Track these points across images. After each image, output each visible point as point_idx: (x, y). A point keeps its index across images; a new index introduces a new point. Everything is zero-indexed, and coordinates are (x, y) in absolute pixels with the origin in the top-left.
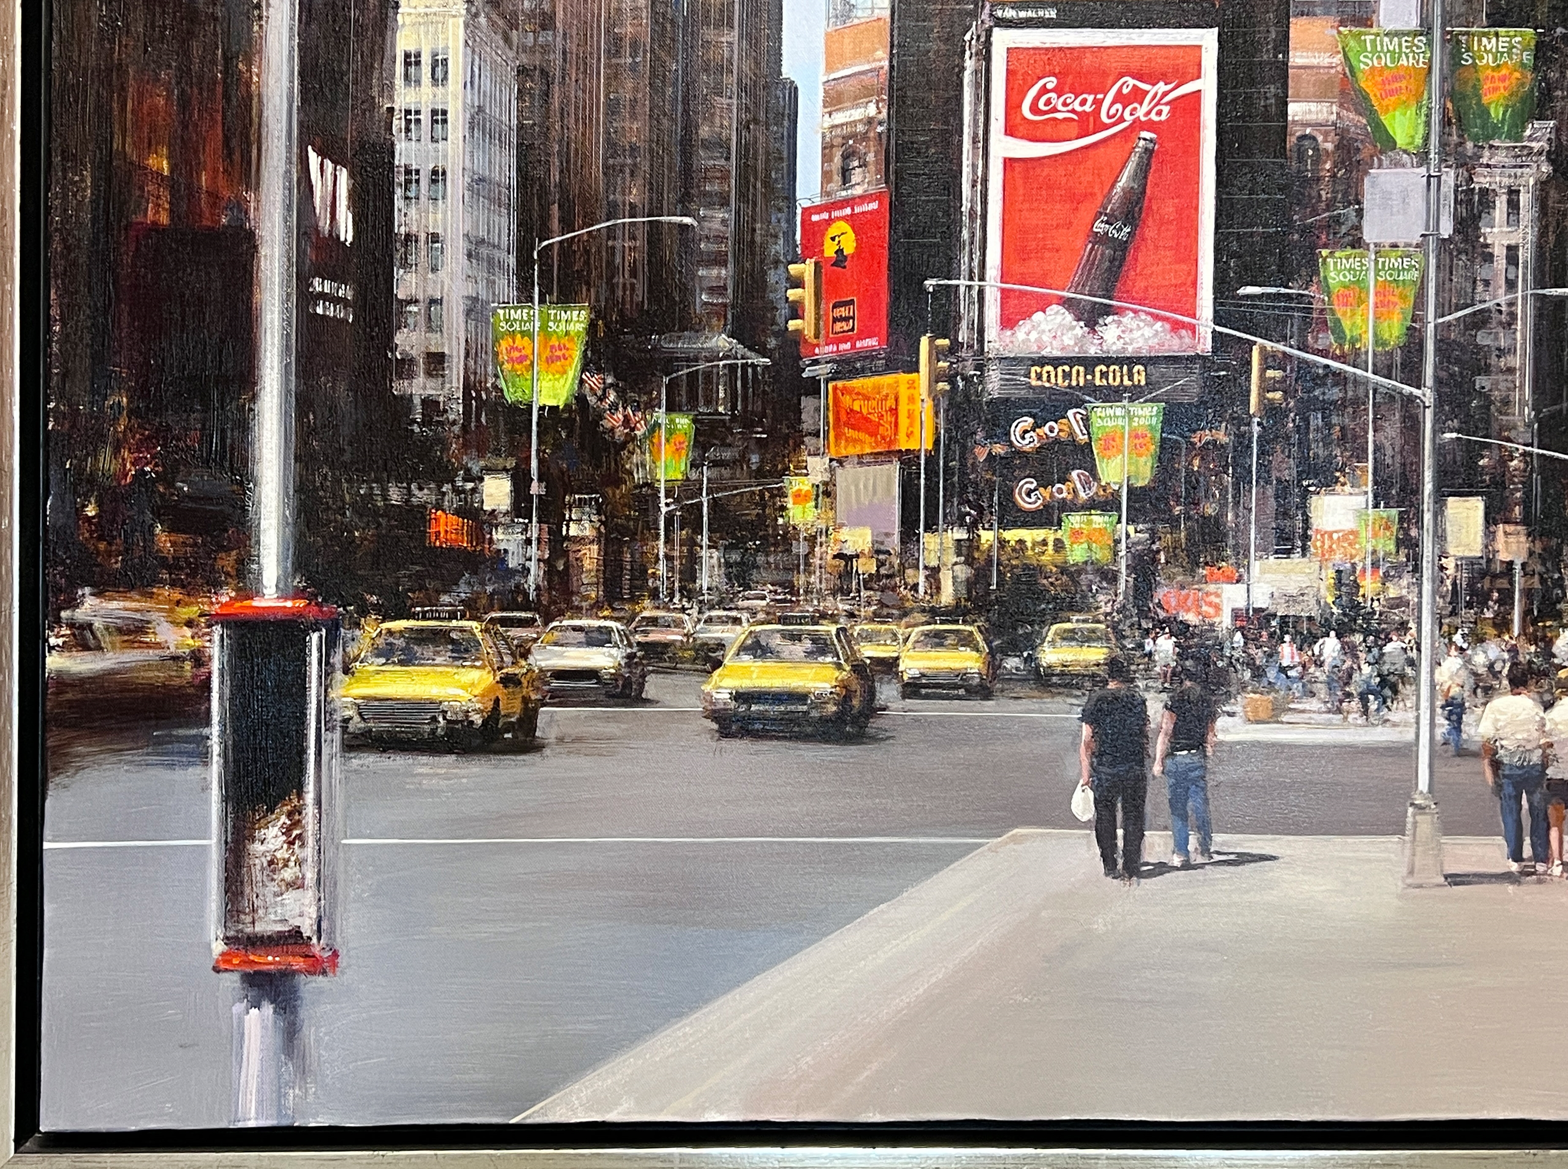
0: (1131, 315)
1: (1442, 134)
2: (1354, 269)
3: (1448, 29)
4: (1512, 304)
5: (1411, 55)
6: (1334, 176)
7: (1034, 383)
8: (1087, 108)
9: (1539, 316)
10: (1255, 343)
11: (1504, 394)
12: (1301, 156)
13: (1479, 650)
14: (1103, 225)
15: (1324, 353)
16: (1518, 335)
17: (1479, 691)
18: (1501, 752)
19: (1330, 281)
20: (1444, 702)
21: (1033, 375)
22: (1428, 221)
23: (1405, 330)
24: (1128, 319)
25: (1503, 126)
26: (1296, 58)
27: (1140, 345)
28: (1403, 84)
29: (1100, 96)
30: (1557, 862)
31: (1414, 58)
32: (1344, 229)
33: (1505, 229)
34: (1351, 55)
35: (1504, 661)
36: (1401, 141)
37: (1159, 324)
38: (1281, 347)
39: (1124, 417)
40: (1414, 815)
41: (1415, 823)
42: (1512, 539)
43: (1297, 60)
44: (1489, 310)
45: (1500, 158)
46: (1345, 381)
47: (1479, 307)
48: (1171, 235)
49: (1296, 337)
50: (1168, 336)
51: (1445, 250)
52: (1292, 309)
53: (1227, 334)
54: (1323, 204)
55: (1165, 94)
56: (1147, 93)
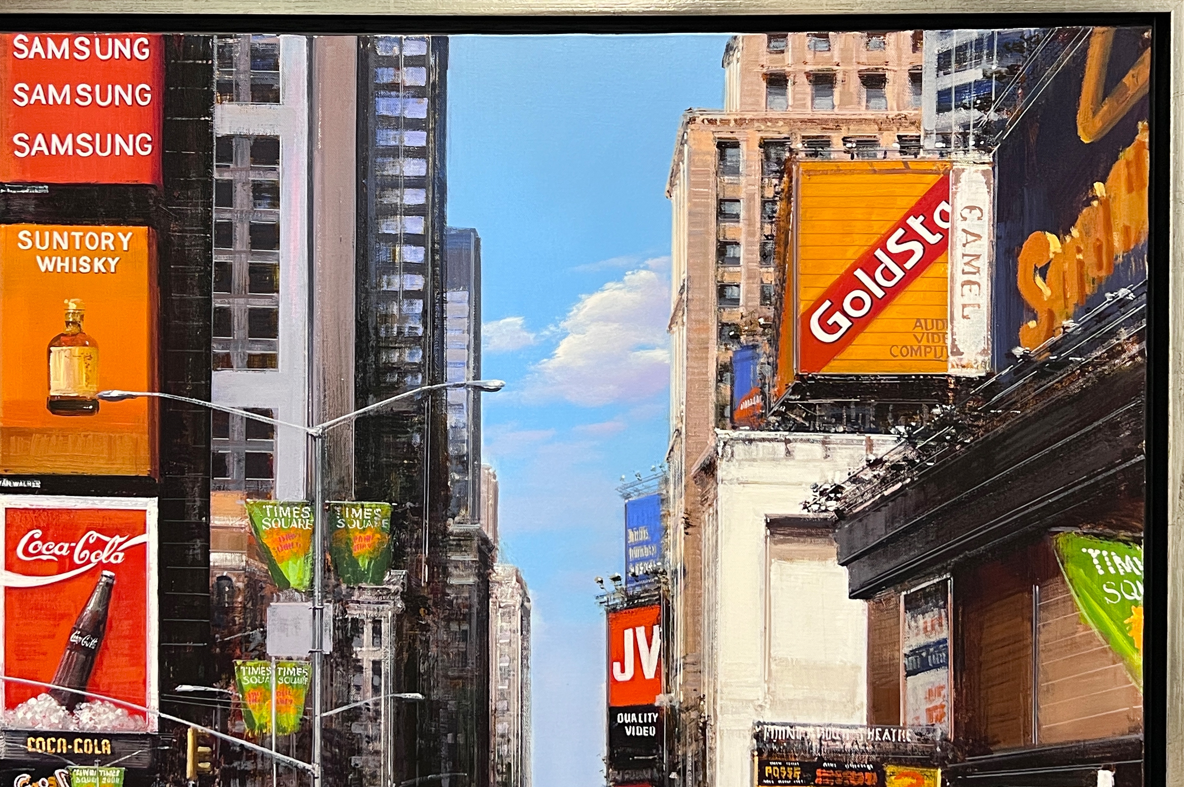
0: (99, 703)
1: (323, 578)
2: (260, 675)
3: (327, 501)
4: (377, 704)
5: (300, 520)
6: (244, 607)
7: (30, 749)
8: (64, 553)
9: (397, 714)
10: (189, 727)
11: (372, 770)
12: (220, 592)
14: (77, 637)
15: (240, 736)
16: (382, 726)
19: (244, 683)
21: (29, 744)
22: (314, 641)
23: (299, 721)
24: (97, 706)
25: (368, 573)
26: (215, 521)
27: (106, 725)
28: (295, 541)
29: (73, 544)
31: (302, 523)
32: (252, 646)
33: (371, 649)
34: (255, 519)
36: (293, 581)
37: (119, 711)
38: (208, 730)
39: (95, 777)
44: (360, 708)
45: (367, 596)
46: (255, 756)
47: (353, 705)
48: (127, 646)
49: (219, 723)
50: (127, 720)
51: (327, 664)
52: (216, 703)
53: (169, 720)
54: (237, 627)
55: (120, 544)
56: (107, 543)
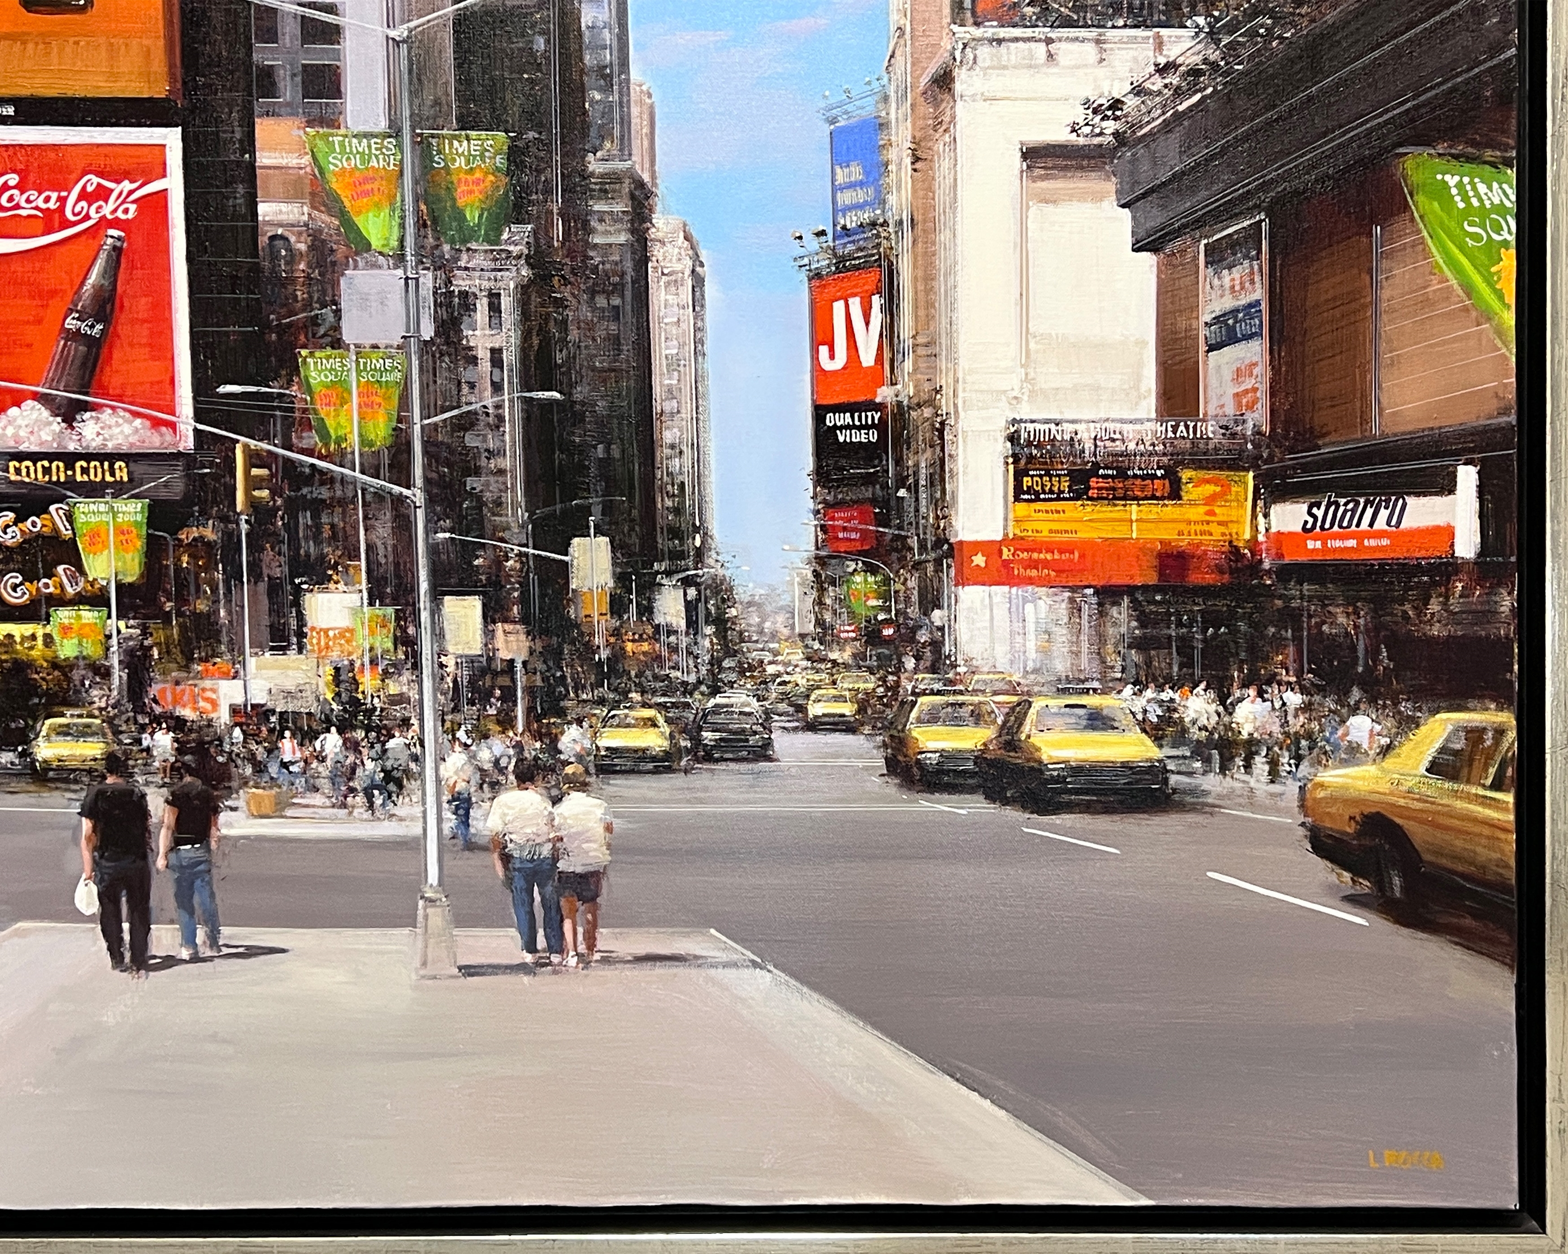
0: (109, 411)
1: (418, 236)
2: (335, 370)
3: (418, 131)
4: (498, 406)
5: (381, 157)
6: (308, 277)
7: (13, 477)
8: (52, 205)
9: (527, 420)
10: (238, 441)
11: (496, 495)
12: (274, 256)
13: (483, 744)
14: (75, 322)
15: (310, 452)
16: (507, 437)
17: (485, 786)
18: (510, 846)
19: (311, 380)
20: (450, 797)
21: (12, 470)
22: (408, 322)
23: (390, 432)
24: (106, 415)
25: (480, 229)
26: (263, 159)
27: (120, 441)
28: (375, 186)
29: (64, 194)
30: (572, 953)
31: (385, 160)
32: (322, 331)
33: (487, 332)
34: (320, 156)
35: (509, 757)
36: (376, 243)
37: (138, 422)
38: (264, 446)
39: (108, 513)
40: (425, 908)
41: (426, 917)
42: (512, 638)
43: (264, 161)
44: (475, 413)
45: (479, 261)
46: (332, 480)
47: (465, 409)
48: (146, 332)
49: (279, 437)
50: (149, 433)
51: (427, 352)
52: (274, 408)
53: (210, 432)
54: (299, 305)
55: (131, 192)
56: (112, 191)
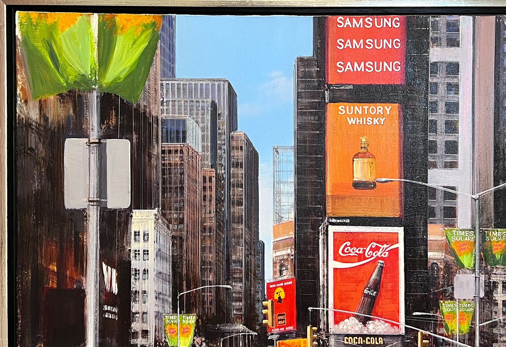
0: (378, 321)
1: (480, 263)
2: (451, 307)
3: (481, 229)
4: (504, 320)
6: (444, 277)
7: (346, 342)
8: (361, 252)
10: (419, 331)
12: (433, 270)
14: (367, 291)
15: (442, 335)
19: (443, 311)
21: (345, 340)
22: (476, 292)
23: (469, 328)
24: (376, 322)
25: (500, 261)
26: (430, 237)
27: (381, 331)
28: (466, 246)
29: (365, 249)
31: (470, 238)
32: (447, 295)
33: (502, 295)
34: (448, 237)
36: (466, 265)
37: (387, 324)
38: (428, 333)
44: (497, 322)
45: (499, 271)
46: (449, 344)
47: (493, 320)
48: (390, 294)
49: (433, 329)
50: (390, 328)
51: (482, 302)
52: (431, 320)
53: (410, 328)
54: (440, 286)
55: (387, 248)
56: (380, 248)
